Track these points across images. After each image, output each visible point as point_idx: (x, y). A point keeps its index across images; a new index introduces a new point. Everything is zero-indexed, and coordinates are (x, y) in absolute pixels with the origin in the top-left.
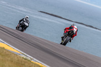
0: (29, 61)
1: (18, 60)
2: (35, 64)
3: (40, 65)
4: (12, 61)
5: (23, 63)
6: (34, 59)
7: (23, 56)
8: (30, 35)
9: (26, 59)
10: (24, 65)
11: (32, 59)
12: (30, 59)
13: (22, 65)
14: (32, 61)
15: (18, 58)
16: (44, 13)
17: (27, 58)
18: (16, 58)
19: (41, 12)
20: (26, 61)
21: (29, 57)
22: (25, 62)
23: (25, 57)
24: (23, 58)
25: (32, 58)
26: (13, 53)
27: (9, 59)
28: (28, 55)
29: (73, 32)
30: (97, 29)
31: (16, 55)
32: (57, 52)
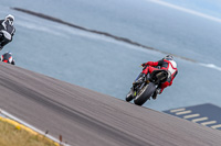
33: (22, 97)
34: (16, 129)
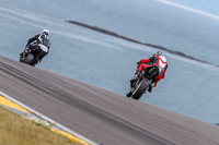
0: (46, 128)
1: (23, 127)
2: (60, 135)
3: (71, 137)
4: (10, 130)
5: (33, 133)
6: (58, 124)
7: (33, 118)
8: (47, 73)
9: (39, 125)
10: (35, 136)
11: (52, 125)
12: (47, 124)
13: (32, 137)
14: (53, 129)
15: (22, 121)
16: (79, 24)
17: (42, 122)
18: (18, 122)
19: (71, 22)
20: (40, 128)
21: (46, 120)
22: (37, 131)
23: (37, 120)
24: (33, 122)
25: (53, 122)
26: (11, 112)
27: (4, 124)
28: (43, 116)
29: (157, 69)
30: (192, 58)
31: (17, 115)
32: (106, 110)
33: (76, 110)
34: (70, 141)
